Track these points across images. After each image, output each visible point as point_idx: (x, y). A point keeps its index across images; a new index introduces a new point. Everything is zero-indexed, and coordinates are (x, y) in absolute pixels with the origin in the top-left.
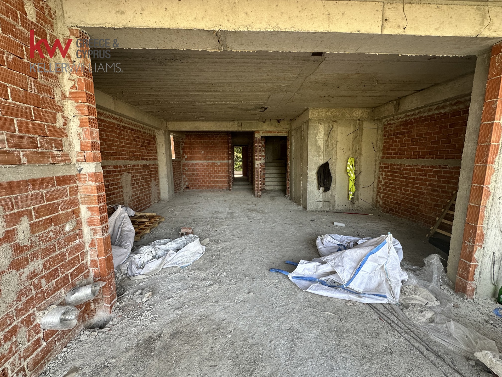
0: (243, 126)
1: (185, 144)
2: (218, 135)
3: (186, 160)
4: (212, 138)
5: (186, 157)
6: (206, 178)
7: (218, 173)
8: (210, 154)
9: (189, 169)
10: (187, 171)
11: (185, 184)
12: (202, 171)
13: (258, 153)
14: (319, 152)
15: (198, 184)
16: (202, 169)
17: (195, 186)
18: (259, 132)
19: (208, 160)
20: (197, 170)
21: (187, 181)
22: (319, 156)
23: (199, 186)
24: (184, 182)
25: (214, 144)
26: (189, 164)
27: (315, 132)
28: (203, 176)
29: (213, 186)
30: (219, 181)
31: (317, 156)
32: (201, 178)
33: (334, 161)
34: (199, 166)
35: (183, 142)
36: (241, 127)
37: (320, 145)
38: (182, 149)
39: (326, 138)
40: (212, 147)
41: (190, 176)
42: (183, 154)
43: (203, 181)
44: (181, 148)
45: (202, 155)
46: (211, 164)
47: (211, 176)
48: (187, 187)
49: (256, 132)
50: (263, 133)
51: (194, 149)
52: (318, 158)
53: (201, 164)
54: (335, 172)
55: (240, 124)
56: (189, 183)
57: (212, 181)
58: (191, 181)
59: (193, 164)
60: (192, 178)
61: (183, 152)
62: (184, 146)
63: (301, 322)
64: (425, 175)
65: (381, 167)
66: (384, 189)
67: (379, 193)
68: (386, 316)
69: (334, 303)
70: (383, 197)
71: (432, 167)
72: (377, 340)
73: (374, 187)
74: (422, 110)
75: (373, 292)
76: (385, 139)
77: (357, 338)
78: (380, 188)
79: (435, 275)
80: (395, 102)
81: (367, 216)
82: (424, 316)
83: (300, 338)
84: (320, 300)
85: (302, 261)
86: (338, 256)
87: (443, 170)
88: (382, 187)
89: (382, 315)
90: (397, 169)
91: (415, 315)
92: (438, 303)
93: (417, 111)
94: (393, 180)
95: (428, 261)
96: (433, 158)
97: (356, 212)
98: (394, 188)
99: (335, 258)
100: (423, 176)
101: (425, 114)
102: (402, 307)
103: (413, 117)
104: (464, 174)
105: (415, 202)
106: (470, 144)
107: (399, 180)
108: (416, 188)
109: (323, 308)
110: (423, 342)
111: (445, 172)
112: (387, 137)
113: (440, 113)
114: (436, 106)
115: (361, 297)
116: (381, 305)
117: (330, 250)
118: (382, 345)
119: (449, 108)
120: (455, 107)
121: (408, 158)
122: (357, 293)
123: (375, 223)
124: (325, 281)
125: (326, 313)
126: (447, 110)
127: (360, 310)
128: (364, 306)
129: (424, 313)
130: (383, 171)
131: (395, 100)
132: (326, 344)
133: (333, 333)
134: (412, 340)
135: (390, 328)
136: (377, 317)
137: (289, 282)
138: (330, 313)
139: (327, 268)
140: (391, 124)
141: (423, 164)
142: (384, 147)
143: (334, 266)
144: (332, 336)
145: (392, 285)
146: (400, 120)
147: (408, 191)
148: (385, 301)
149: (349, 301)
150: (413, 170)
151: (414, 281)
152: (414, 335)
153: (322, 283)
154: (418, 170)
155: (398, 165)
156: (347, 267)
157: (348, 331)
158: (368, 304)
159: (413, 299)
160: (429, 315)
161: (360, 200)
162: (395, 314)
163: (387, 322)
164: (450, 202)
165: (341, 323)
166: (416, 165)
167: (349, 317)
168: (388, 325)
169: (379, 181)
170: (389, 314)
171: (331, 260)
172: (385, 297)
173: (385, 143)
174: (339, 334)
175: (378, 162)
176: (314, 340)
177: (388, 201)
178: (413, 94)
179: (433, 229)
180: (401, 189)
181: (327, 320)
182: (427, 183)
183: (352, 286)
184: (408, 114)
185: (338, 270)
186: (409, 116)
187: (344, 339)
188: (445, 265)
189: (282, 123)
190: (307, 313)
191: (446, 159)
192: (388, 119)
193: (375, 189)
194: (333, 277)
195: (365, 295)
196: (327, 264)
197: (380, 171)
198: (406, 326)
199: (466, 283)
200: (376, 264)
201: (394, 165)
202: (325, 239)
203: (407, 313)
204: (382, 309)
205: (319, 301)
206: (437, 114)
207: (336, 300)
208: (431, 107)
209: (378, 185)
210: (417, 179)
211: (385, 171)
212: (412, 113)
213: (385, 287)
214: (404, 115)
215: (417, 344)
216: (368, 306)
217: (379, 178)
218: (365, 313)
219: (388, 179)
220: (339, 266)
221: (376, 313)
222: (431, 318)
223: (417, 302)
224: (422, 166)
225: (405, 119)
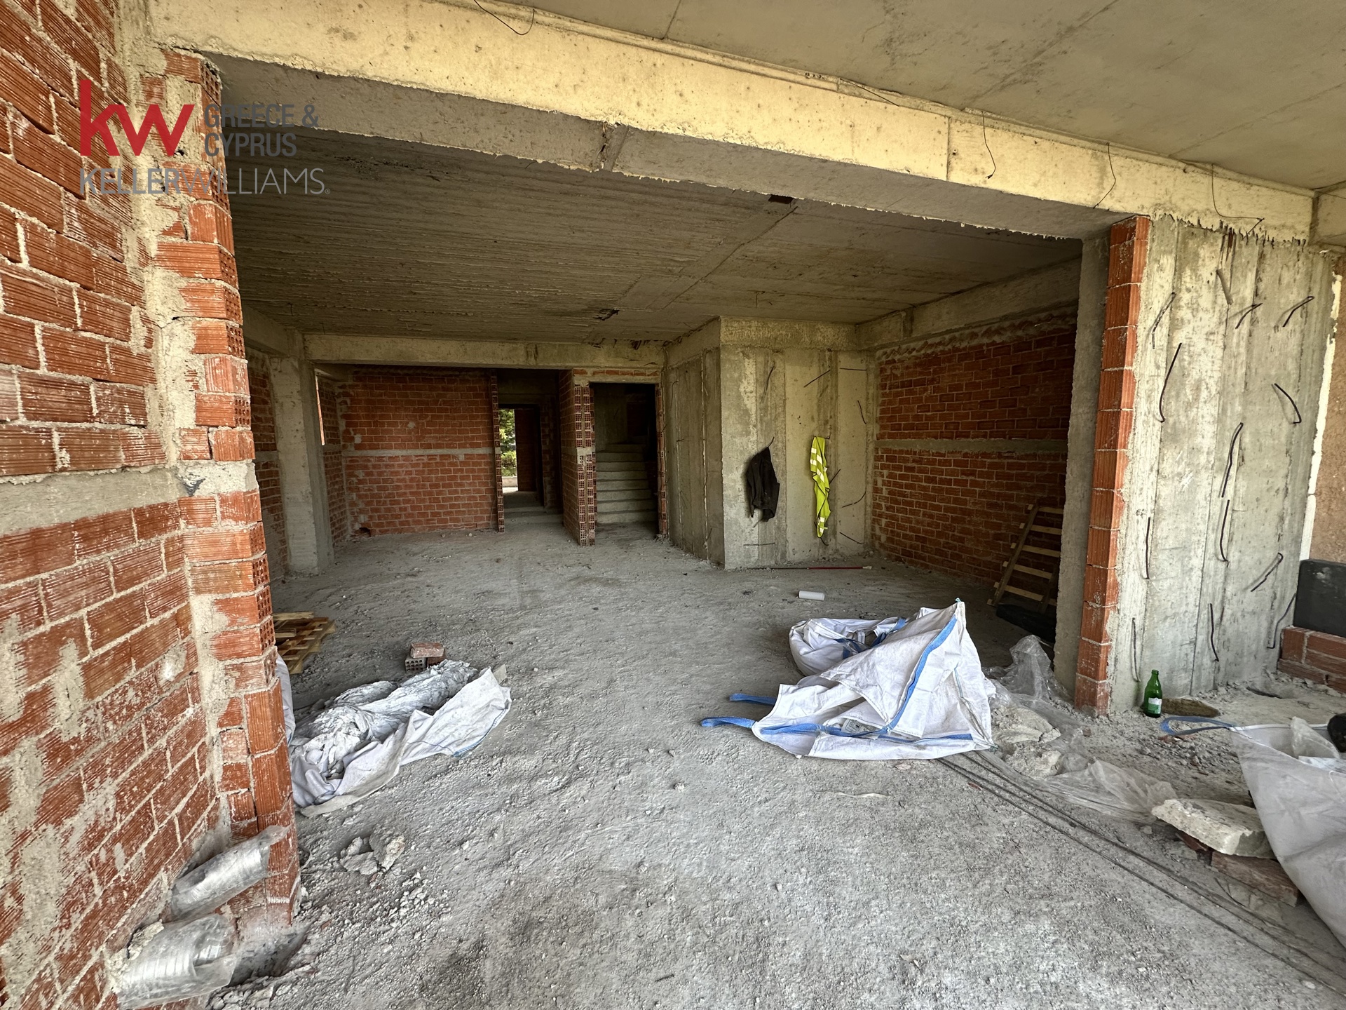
0: (541, 355)
1: (351, 401)
2: (457, 376)
3: (358, 447)
4: (440, 386)
5: (358, 440)
6: (424, 501)
7: (461, 485)
8: (436, 432)
9: (368, 474)
10: (360, 482)
11: (356, 520)
12: (412, 480)
13: (583, 427)
14: (748, 424)
15: (397, 517)
16: (409, 473)
17: (389, 524)
18: (583, 373)
19: (429, 446)
20: (395, 478)
21: (361, 511)
22: (748, 433)
23: (402, 523)
24: (352, 513)
25: (445, 402)
26: (369, 461)
27: (736, 375)
28: (412, 493)
29: (445, 521)
30: (464, 505)
31: (742, 435)
32: (408, 501)
33: (780, 445)
34: (401, 466)
35: (347, 395)
36: (536, 358)
37: (748, 406)
38: (345, 416)
39: (761, 391)
40: (440, 410)
41: (373, 496)
42: (347, 431)
43: (413, 508)
44: (339, 414)
45: (410, 433)
46: (438, 459)
47: (439, 493)
48: (365, 530)
49: (577, 372)
50: (594, 373)
51: (381, 416)
52: (745, 440)
53: (406, 458)
54: (784, 473)
55: (532, 350)
56: (371, 517)
57: (442, 507)
58: (377, 510)
59: (380, 458)
60: (378, 502)
61: (348, 425)
62: (349, 408)
63: (821, 828)
64: (972, 473)
65: (878, 458)
66: (888, 508)
67: (876, 517)
68: (979, 777)
69: (873, 772)
70: (887, 525)
71: (985, 455)
72: (984, 828)
73: (866, 504)
74: (957, 334)
75: (939, 732)
76: (884, 395)
77: (945, 834)
78: (879, 506)
79: (1038, 679)
80: (904, 314)
81: (860, 570)
82: (1046, 762)
83: (835, 862)
84: (840, 770)
85: (783, 688)
86: (861, 664)
87: (1006, 461)
88: (883, 504)
89: (971, 776)
90: (914, 461)
91: (1031, 763)
92: (1057, 734)
93: (947, 337)
94: (907, 486)
95: (1018, 653)
96: (984, 436)
97: (835, 565)
98: (910, 504)
99: (854, 671)
100: (967, 475)
101: (964, 344)
102: (1001, 754)
103: (941, 348)
104: (1075, 469)
105: (956, 533)
106: (1081, 410)
107: (919, 486)
108: (956, 501)
109: (855, 787)
110: (1060, 813)
111: (1010, 466)
112: (887, 391)
113: (994, 343)
114: (985, 328)
115: (923, 748)
116: (962, 758)
117: (828, 654)
118: (996, 837)
119: (1009, 334)
120: (1020, 333)
121: (936, 438)
122: (911, 740)
123: (883, 585)
124: (838, 727)
125: (865, 796)
126: (1006, 337)
127: (928, 775)
128: (931, 766)
129: (1044, 756)
130: (883, 467)
131: (904, 310)
132: (892, 861)
133: (897, 835)
134: (1041, 814)
135: (996, 799)
136: (963, 783)
137: (757, 745)
138: (872, 795)
139: (843, 696)
140: (894, 361)
141: (966, 451)
142: (882, 412)
143: (858, 688)
144: (897, 842)
145: (974, 712)
146: (914, 353)
147: (938, 508)
148: (969, 747)
149: (900, 762)
150: (947, 463)
151: (1006, 697)
152: (1040, 804)
153: (833, 732)
154: (957, 463)
155: (915, 453)
156: (887, 686)
157: (923, 824)
158: (939, 760)
159: (1015, 734)
160: (1053, 758)
161: (839, 537)
162: (993, 769)
163: (987, 789)
164: (1025, 527)
165: (903, 810)
166: (952, 452)
167: (913, 794)
168: (990, 795)
169: (876, 490)
170: (983, 773)
171: (847, 676)
172: (969, 737)
173: (883, 403)
174: (909, 833)
175: (871, 447)
176: (864, 859)
177: (898, 535)
178: (940, 299)
179: (1000, 586)
180: (925, 506)
181: (873, 811)
182: (977, 489)
183: (906, 726)
184: (930, 341)
185: (868, 695)
186: (932, 345)
187: (923, 841)
188: (1051, 656)
189: (643, 349)
190: (827, 805)
191: (1010, 438)
192: (888, 350)
193: (869, 509)
194: (854, 714)
195: (929, 742)
196: (840, 686)
197: (876, 467)
198: (1021, 790)
199: (1095, 685)
200: (941, 671)
201: (907, 453)
202: (811, 631)
203: (1016, 762)
204: (967, 765)
205: (840, 773)
206: (988, 345)
207: (873, 764)
208: (976, 330)
209: (874, 499)
210: (957, 482)
211: (886, 467)
212: (937, 340)
213: (963, 718)
214: (921, 343)
215: (1052, 820)
216: (939, 765)
217: (875, 483)
218: (940, 780)
219: (895, 484)
220: (868, 686)
221: (960, 776)
222: (1058, 763)
223: (1024, 739)
224: (966, 455)
225: (923, 352)
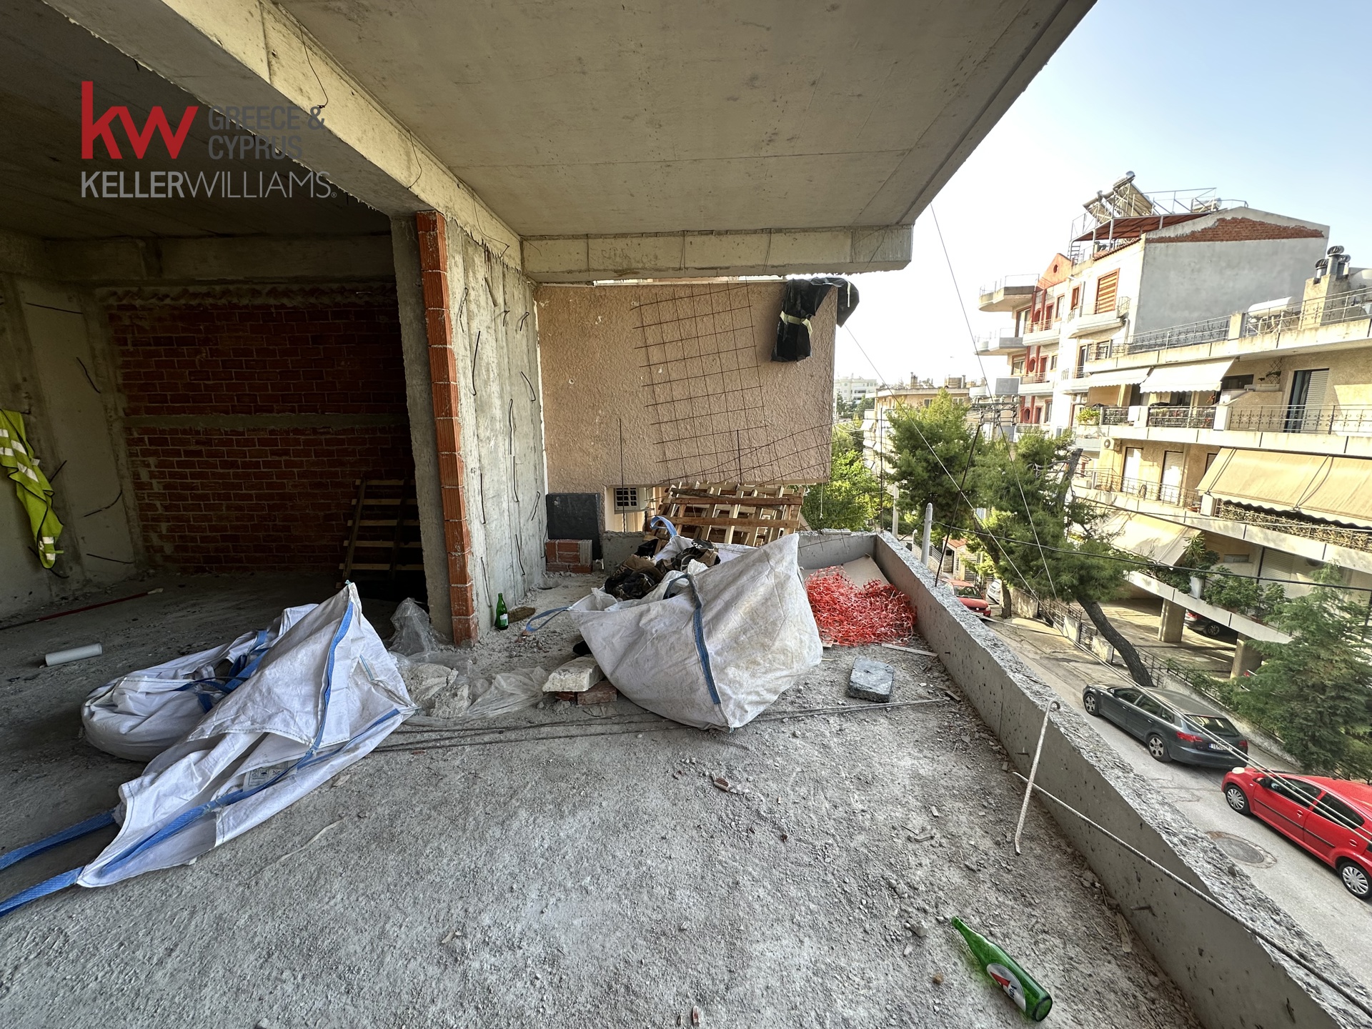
63: (280, 912)
64: (286, 453)
65: (131, 442)
66: (166, 508)
67: (149, 523)
68: (418, 743)
69: (310, 808)
70: (170, 530)
71: (296, 431)
72: (445, 780)
73: (126, 507)
74: (231, 287)
75: (361, 726)
76: (124, 354)
77: (417, 809)
78: (152, 507)
79: (423, 635)
80: (141, 244)
81: (144, 598)
82: (462, 698)
83: (322, 930)
84: (267, 835)
86: (249, 697)
87: (323, 437)
88: (158, 504)
89: (410, 746)
90: (198, 443)
91: (452, 705)
92: (455, 672)
93: (218, 288)
94: (193, 476)
95: (398, 619)
96: (293, 411)
97: (91, 602)
98: (204, 497)
99: (243, 709)
100: (280, 455)
101: (245, 302)
102: (424, 712)
103: (211, 301)
105: (277, 523)
107: (213, 474)
108: (270, 486)
109: (297, 839)
110: (489, 729)
111: (328, 442)
112: (131, 348)
113: (283, 306)
114: (269, 287)
115: (356, 748)
116: (393, 736)
117: (176, 711)
118: (457, 778)
119: (300, 299)
120: (312, 300)
121: (227, 413)
122: (339, 749)
123: (194, 605)
125: (317, 837)
126: (297, 301)
127: (371, 771)
128: (369, 761)
129: (459, 693)
130: (146, 453)
131: (142, 238)
132: (384, 872)
133: (373, 846)
134: (478, 739)
135: (440, 751)
136: (407, 756)
138: (324, 830)
139: (237, 747)
140: (133, 307)
141: (272, 427)
142: (126, 376)
143: (257, 726)
144: (378, 853)
145: (389, 687)
146: (168, 301)
147: (249, 497)
148: (399, 720)
149: (335, 779)
150: (249, 442)
151: (406, 662)
152: (473, 732)
153: (230, 800)
154: (262, 442)
155: (198, 433)
156: (296, 705)
157: (393, 818)
158: (376, 751)
159: (428, 689)
160: (465, 692)
161: (87, 560)
162: (425, 729)
163: (429, 748)
164: (358, 502)
165: (366, 821)
166: (254, 430)
167: (367, 798)
168: (434, 751)
169: (139, 486)
170: (419, 737)
171: (233, 721)
172: (396, 712)
173: (126, 365)
174: (385, 836)
175: (117, 427)
176: (353, 898)
177: (193, 539)
178: (201, 237)
179: (346, 566)
180: (228, 497)
181: (333, 845)
182: (295, 470)
183: (330, 738)
184: (191, 289)
185: (277, 727)
186: (195, 295)
187: (402, 832)
188: (428, 611)
190: (273, 883)
191: (323, 413)
192: (120, 291)
193: (132, 513)
194: (254, 762)
195: (358, 740)
196: (228, 738)
197: (131, 455)
198: (454, 731)
199: (468, 620)
200: (349, 662)
201: (184, 432)
203: (440, 712)
204: (401, 739)
205: (269, 838)
206: (276, 307)
207: (305, 801)
208: (258, 287)
209: (138, 497)
210: (267, 464)
211: (155, 453)
212: (204, 289)
213: (382, 698)
214: (177, 290)
215: (487, 738)
216: (377, 756)
217: (136, 476)
218: (386, 768)
219: (172, 475)
220: (270, 717)
221: (400, 753)
222: (469, 694)
223: (436, 689)
224: (272, 432)
225: (183, 301)
